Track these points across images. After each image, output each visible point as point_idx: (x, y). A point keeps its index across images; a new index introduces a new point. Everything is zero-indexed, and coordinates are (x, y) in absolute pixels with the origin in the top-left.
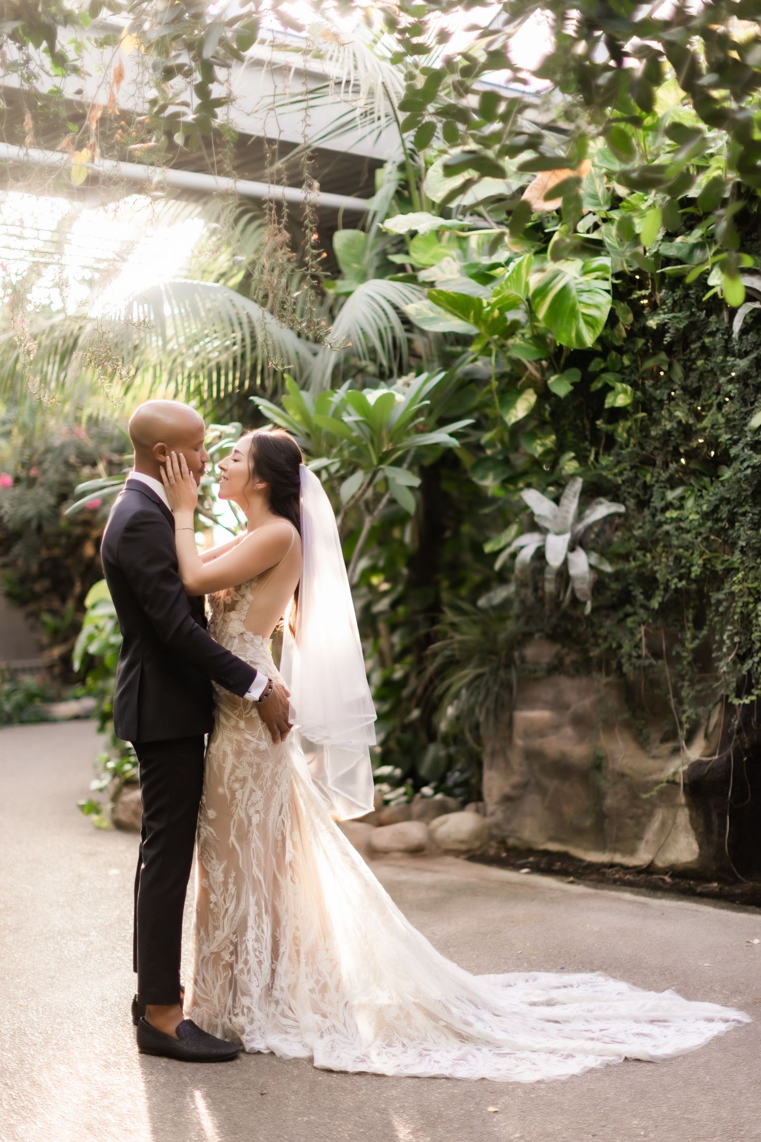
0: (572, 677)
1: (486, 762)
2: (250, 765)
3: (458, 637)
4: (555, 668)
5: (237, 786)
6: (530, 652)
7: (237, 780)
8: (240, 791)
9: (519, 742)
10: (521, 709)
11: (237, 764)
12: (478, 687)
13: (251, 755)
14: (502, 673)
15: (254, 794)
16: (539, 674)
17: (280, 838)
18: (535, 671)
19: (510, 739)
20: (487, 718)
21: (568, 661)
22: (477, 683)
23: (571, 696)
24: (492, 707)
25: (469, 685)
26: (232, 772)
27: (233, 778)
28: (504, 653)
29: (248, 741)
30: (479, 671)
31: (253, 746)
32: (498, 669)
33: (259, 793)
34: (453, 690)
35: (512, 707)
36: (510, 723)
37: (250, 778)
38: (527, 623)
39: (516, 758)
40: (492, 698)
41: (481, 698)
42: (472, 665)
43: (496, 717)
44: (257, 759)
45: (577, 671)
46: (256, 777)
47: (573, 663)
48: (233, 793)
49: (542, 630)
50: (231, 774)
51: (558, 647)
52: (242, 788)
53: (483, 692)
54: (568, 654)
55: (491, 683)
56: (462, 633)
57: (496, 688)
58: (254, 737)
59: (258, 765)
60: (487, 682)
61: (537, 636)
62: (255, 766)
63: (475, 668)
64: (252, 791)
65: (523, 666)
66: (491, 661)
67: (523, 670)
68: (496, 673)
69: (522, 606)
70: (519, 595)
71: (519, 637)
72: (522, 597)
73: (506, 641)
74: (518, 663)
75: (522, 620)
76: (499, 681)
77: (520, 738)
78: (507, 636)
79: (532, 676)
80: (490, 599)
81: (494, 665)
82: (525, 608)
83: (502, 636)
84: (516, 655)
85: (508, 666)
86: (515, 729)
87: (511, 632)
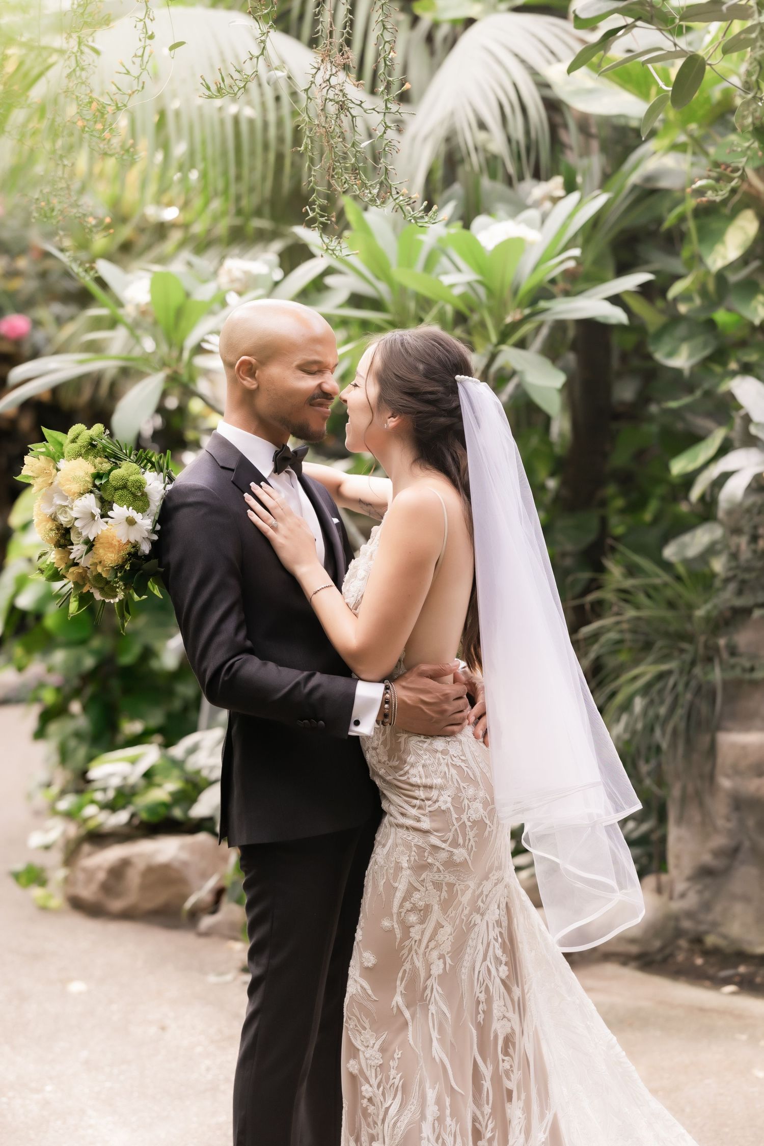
1: (672, 814)
2: (438, 886)
3: (631, 613)
5: (413, 918)
6: (745, 638)
7: (414, 909)
8: (418, 928)
9: (726, 783)
10: (729, 730)
11: (416, 884)
12: (661, 692)
13: (439, 871)
14: (698, 670)
15: (441, 931)
17: (482, 997)
18: (753, 669)
19: (711, 778)
20: (673, 744)
22: (658, 686)
24: (682, 726)
25: (646, 690)
26: (406, 898)
27: (408, 905)
28: (702, 639)
29: (435, 848)
30: (664, 667)
31: (443, 855)
32: (693, 663)
33: (448, 929)
34: (620, 698)
35: (714, 726)
36: (712, 750)
37: (436, 907)
38: (740, 592)
39: (720, 808)
40: (680, 712)
41: (663, 711)
42: (651, 658)
43: (689, 742)
44: (450, 878)
46: (446, 905)
48: (406, 928)
50: (404, 899)
52: (422, 922)
53: (669, 700)
55: (680, 687)
56: (638, 607)
57: (689, 696)
58: (445, 842)
59: (451, 886)
60: (675, 685)
61: (758, 613)
62: (445, 888)
63: (657, 661)
64: (439, 926)
65: (733, 661)
66: (682, 651)
67: (733, 667)
68: (690, 672)
69: (733, 564)
70: (727, 546)
71: (728, 614)
72: (733, 549)
73: (707, 619)
74: (725, 655)
75: (732, 587)
76: (693, 684)
77: (727, 776)
78: (709, 612)
79: (747, 676)
80: (684, 546)
81: (687, 657)
82: (737, 567)
83: (700, 613)
84: (722, 642)
85: (709, 660)
86: (720, 761)
87: (715, 607)
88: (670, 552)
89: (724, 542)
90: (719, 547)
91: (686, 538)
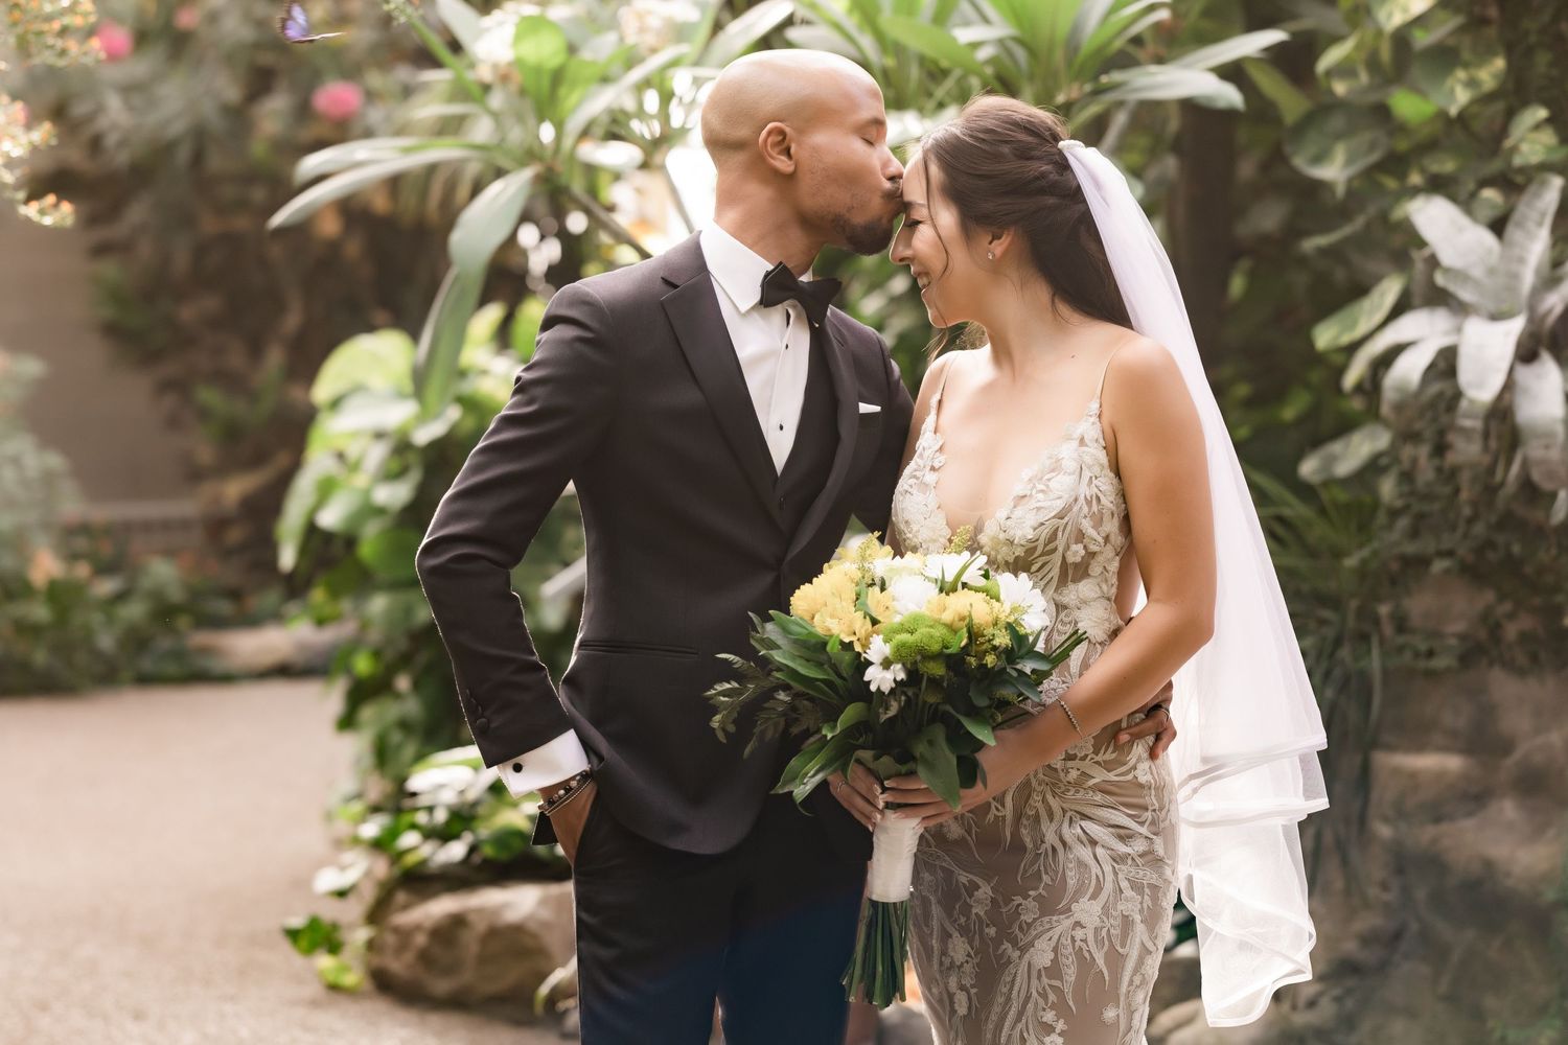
0: (1522, 673)
4: (1479, 651)
6: (1419, 605)
9: (1381, 831)
10: (1391, 748)
14: (1345, 653)
16: (1440, 662)
18: (1430, 654)
19: (1362, 820)
21: (1511, 631)
23: (1516, 721)
28: (1353, 604)
32: (1338, 642)
35: (1368, 742)
38: (1414, 533)
39: (1373, 869)
45: (1534, 658)
47: (1524, 638)
49: (1450, 554)
51: (1489, 596)
54: (1511, 616)
61: (1439, 566)
65: (1401, 640)
66: (1323, 622)
67: (1400, 649)
68: (1332, 655)
69: (1406, 488)
70: (1397, 460)
71: (1395, 566)
72: (1406, 465)
73: (1362, 572)
74: (1388, 629)
75: (1403, 523)
76: (1337, 673)
77: (1386, 820)
78: (1364, 562)
79: (1422, 664)
80: (1331, 460)
81: (1329, 633)
82: (1412, 493)
83: (1351, 562)
84: (1384, 610)
85: (1363, 638)
86: (1375, 795)
87: (1375, 553)
88: (1309, 468)
89: (1392, 452)
90: (1384, 461)
91: (1336, 447)
